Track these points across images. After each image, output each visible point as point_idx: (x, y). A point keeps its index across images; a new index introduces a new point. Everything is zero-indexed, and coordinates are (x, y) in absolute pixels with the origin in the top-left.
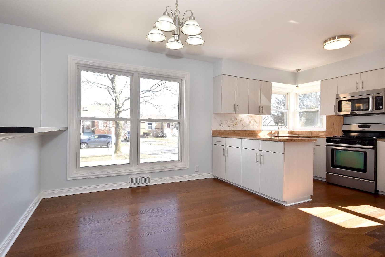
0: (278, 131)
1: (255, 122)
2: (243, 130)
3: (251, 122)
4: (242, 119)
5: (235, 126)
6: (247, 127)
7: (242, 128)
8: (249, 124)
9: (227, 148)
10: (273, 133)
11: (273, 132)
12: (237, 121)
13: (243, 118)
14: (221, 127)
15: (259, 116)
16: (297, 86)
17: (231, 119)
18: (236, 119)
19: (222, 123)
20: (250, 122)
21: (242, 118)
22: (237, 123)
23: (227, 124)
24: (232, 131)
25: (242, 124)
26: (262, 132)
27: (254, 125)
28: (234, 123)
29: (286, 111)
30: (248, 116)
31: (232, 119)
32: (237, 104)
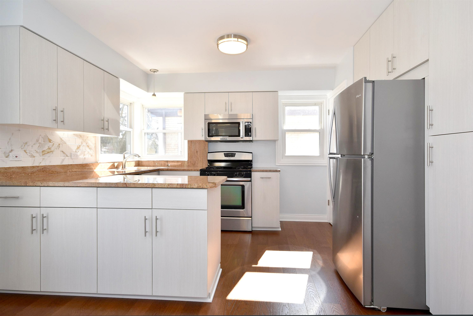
0: (124, 163)
1: (88, 146)
2: (64, 164)
3: (81, 148)
4: (62, 142)
5: (48, 155)
6: (73, 157)
7: (63, 160)
8: (77, 151)
9: (44, 211)
10: (115, 166)
11: (116, 164)
12: (51, 144)
13: (63, 139)
14: (11, 158)
15: (94, 137)
16: (154, 95)
17: (37, 141)
18: (50, 141)
19: (12, 150)
20: (78, 148)
21: (61, 139)
22: (52, 149)
23: (27, 151)
24: (39, 168)
25: (63, 152)
26: (100, 164)
27: (86, 153)
28: (44, 149)
29: (129, 129)
30: (74, 134)
31: (40, 141)
32: (60, 109)
